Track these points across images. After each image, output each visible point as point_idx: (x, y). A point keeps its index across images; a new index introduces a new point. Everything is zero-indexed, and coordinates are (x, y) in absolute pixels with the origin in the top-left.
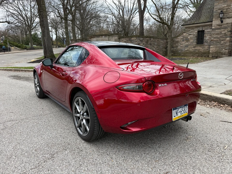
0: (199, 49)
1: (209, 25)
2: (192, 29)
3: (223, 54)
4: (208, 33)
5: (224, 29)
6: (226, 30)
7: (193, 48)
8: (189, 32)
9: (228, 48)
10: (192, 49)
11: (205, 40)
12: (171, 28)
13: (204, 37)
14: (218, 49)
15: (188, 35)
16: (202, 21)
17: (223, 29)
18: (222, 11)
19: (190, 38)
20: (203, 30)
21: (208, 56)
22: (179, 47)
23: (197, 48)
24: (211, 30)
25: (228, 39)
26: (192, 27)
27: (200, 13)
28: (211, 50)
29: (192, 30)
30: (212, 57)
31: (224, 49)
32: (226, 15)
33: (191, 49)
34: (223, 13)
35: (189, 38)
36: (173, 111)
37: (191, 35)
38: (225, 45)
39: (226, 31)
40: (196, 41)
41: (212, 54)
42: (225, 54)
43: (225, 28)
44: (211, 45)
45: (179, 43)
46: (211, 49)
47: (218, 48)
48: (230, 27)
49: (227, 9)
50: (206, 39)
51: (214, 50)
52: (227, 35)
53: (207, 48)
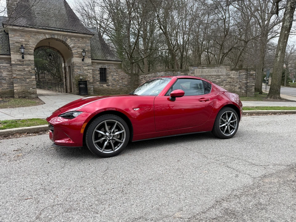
1: (4, 59)
3: (32, 94)
5: (27, 65)
6: (29, 67)
9: (36, 87)
17: (25, 65)
18: (22, 46)
21: (13, 97)
25: (34, 77)
28: (15, 89)
30: (19, 97)
31: (31, 88)
32: (27, 51)
38: (32, 84)
39: (30, 69)
41: (18, 93)
42: (34, 94)
43: (28, 65)
44: (15, 83)
46: (15, 88)
47: (24, 87)
48: (34, 64)
49: (25, 44)
51: (19, 89)
52: (32, 73)
53: (6, 87)
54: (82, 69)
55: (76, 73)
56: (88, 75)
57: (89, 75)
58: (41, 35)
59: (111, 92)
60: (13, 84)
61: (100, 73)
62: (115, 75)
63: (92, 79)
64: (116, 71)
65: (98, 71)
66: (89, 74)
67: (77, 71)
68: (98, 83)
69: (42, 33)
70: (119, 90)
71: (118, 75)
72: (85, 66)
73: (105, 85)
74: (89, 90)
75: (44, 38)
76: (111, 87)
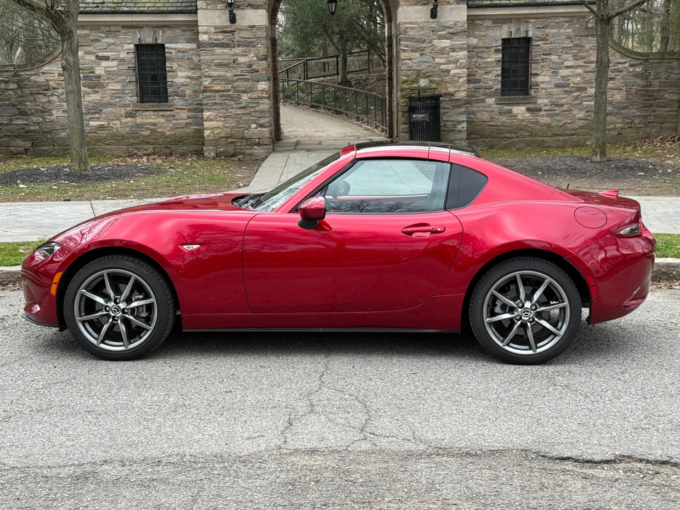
0: (155, 125)
1: (181, 26)
2: (109, 34)
3: (256, 145)
4: (182, 59)
5: (242, 46)
6: (250, 51)
7: (124, 120)
8: (96, 44)
9: (268, 120)
10: (121, 123)
11: (171, 86)
13: (169, 74)
14: (232, 123)
15: (93, 58)
17: (239, 46)
19: (103, 72)
20: (159, 42)
21: (200, 154)
22: (54, 112)
23: (144, 121)
24: (194, 46)
25: (263, 85)
26: (108, 24)
28: (208, 129)
29: (110, 40)
30: (218, 155)
31: (254, 126)
33: (118, 122)
35: (99, 71)
37: (107, 58)
38: (257, 109)
39: (251, 57)
40: (133, 87)
41: (216, 142)
42: (261, 145)
43: (248, 44)
44: (206, 107)
45: (54, 95)
46: (206, 124)
47: (232, 121)
48: (264, 42)
50: (177, 81)
51: (218, 128)
52: (258, 71)
53: (185, 121)
54: (427, 51)
55: (404, 67)
56: (448, 71)
57: (453, 72)
59: (546, 139)
60: (202, 111)
61: (503, 61)
62: (567, 64)
63: (466, 87)
64: (577, 46)
65: (497, 51)
66: (457, 68)
67: (409, 60)
68: (490, 101)
70: (581, 128)
71: (580, 62)
72: (441, 38)
73: (520, 111)
74: (451, 131)
76: (548, 116)
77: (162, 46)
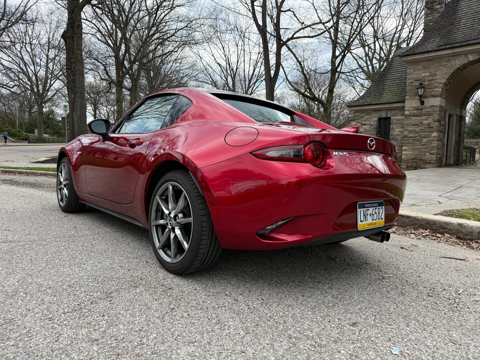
1: (399, 109)
2: (368, 114)
3: (427, 163)
4: (398, 123)
5: (426, 115)
6: (430, 118)
8: (362, 119)
9: (435, 151)
11: (391, 136)
12: (329, 108)
13: (391, 130)
14: (417, 152)
15: (360, 124)
16: (385, 101)
17: (424, 115)
18: (421, 84)
19: (363, 130)
20: (389, 116)
24: (404, 117)
25: (435, 134)
26: (367, 110)
27: (382, 86)
28: (404, 155)
29: (368, 117)
30: (407, 167)
31: (428, 154)
32: (430, 92)
34: (424, 88)
35: (361, 130)
36: (359, 210)
37: (365, 124)
38: (431, 146)
39: (430, 120)
41: (407, 161)
42: (431, 163)
43: (429, 114)
44: (405, 145)
46: (403, 152)
48: (438, 113)
49: (430, 81)
50: (395, 133)
51: (409, 154)
52: (433, 127)
58: (459, 57)
60: (403, 147)
69: (460, 55)
75: (463, 63)
77: (390, 118)
